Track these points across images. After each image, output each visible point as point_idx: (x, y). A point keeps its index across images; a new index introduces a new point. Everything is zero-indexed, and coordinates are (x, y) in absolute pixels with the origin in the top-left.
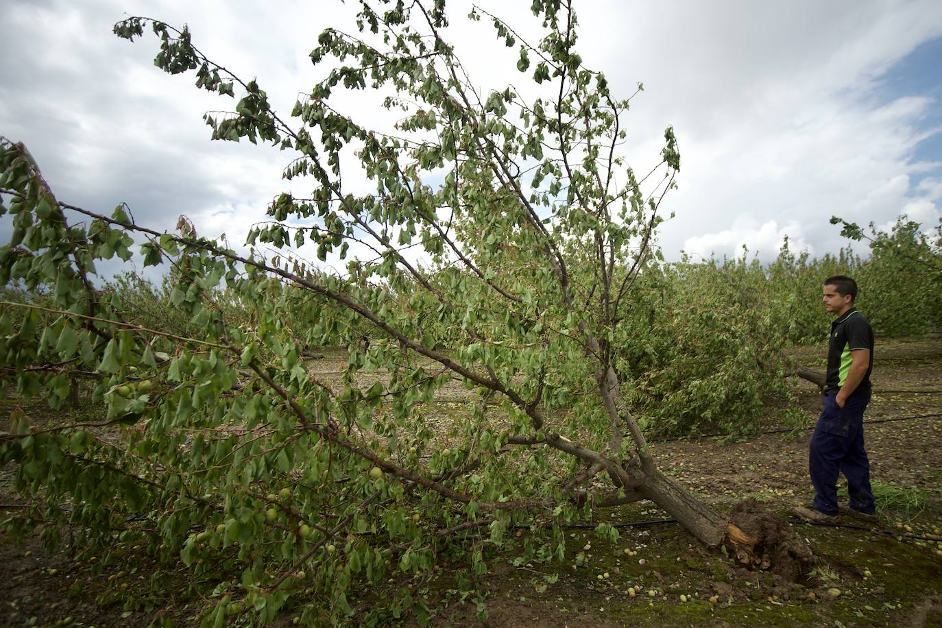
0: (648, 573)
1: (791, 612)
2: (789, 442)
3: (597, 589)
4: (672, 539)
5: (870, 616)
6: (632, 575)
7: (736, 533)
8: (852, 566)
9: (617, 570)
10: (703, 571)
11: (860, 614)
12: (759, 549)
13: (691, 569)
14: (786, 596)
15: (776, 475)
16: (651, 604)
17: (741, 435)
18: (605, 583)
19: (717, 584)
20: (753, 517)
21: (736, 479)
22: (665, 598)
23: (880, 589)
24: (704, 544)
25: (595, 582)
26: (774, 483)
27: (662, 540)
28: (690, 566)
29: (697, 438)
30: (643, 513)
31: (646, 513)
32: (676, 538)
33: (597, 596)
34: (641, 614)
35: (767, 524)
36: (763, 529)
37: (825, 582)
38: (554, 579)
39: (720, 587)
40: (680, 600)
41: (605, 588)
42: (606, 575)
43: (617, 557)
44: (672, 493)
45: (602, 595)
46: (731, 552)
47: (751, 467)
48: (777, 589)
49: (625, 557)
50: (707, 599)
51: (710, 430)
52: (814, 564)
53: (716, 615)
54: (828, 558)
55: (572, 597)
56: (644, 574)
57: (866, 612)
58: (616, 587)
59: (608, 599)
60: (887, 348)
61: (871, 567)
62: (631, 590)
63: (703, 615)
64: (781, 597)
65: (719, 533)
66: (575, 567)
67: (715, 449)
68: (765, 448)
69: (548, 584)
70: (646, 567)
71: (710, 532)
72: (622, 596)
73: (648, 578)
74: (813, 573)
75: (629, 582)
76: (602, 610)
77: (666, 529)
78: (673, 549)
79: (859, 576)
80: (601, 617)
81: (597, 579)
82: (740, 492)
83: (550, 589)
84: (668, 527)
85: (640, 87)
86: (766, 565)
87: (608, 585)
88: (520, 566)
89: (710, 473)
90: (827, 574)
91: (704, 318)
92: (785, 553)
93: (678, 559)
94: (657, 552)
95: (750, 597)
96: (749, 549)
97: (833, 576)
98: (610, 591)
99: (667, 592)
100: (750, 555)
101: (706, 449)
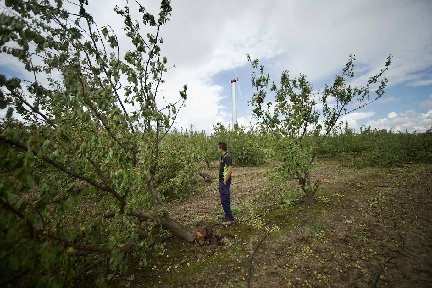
0: (172, 260)
1: (222, 255)
2: (199, 198)
3: (154, 274)
4: (176, 243)
5: (241, 248)
6: (165, 263)
7: (199, 234)
8: (231, 235)
9: (159, 263)
10: (191, 252)
11: (239, 249)
12: (206, 238)
13: (187, 252)
14: (219, 251)
15: (200, 210)
16: (178, 272)
17: (184, 198)
18: (156, 271)
19: (197, 255)
20: (203, 227)
21: (188, 214)
22: (181, 267)
23: (241, 239)
24: (188, 242)
25: (151, 272)
26: (200, 214)
27: (172, 245)
28: (186, 251)
29: (168, 201)
30: (160, 236)
31: (161, 236)
32: (177, 242)
33: (155, 277)
34: (177, 277)
35: (208, 228)
36: (207, 230)
37: (226, 243)
38: (132, 278)
39: (199, 255)
40: (187, 266)
41: (157, 273)
42: (155, 267)
43: (157, 258)
44: (176, 225)
45: (156, 276)
46: (198, 241)
47: (191, 209)
48: (216, 250)
49: (160, 256)
50: (196, 261)
51: (172, 198)
52: (222, 238)
53: (202, 266)
54: (225, 234)
55: (144, 283)
56: (170, 261)
57: (240, 248)
58: (161, 270)
59: (160, 277)
60: (216, 163)
61: (236, 233)
62: (168, 269)
63: (198, 268)
64: (218, 252)
65: (194, 236)
66: (140, 269)
67: (176, 205)
68: (192, 202)
69: (130, 281)
70: (170, 258)
71: (190, 236)
72: (165, 273)
73: (172, 261)
74: (222, 241)
75: (165, 266)
76: (160, 282)
77: (172, 240)
78: (178, 247)
79: (234, 238)
80: (161, 285)
81: (152, 270)
82: (191, 219)
83: (132, 283)
84: (173, 239)
85: (174, 66)
86: (208, 243)
87: (158, 271)
88: (112, 278)
89: (178, 214)
90: (226, 240)
91: (173, 154)
92: (214, 237)
93: (181, 250)
94: (172, 250)
95: (209, 256)
96: (203, 239)
97: (227, 240)
98: (159, 273)
99: (182, 264)
100: (203, 241)
101: (173, 205)
